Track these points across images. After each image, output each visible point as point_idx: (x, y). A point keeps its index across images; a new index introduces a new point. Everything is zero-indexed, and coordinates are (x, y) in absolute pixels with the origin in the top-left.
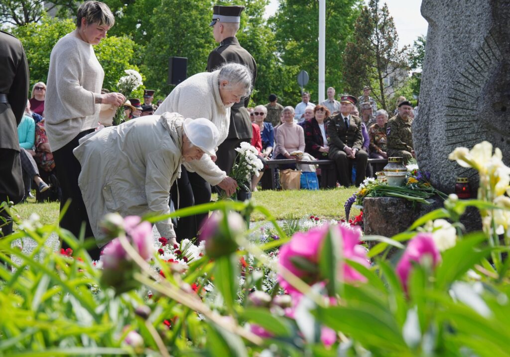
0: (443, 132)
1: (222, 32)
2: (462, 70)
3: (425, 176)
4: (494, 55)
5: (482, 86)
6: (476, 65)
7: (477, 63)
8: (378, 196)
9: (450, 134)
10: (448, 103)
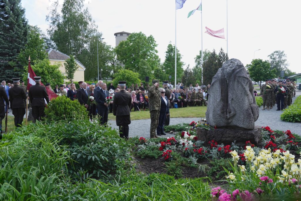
0: (212, 116)
2: (216, 105)
3: (208, 123)
4: (221, 103)
5: (219, 108)
7: (218, 104)
8: (200, 127)
10: (213, 111)
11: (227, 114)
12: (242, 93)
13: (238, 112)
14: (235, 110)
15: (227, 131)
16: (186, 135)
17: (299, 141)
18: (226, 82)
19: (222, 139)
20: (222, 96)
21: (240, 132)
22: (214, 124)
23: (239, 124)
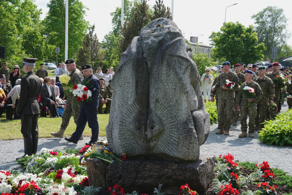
0: (118, 134)
1: (27, 69)
2: (125, 112)
3: (110, 149)
4: (136, 108)
5: (132, 118)
6: (130, 111)
7: (130, 110)
8: (93, 158)
9: (120, 135)
10: (119, 123)
11: (146, 130)
12: (175, 89)
13: (168, 126)
14: (161, 122)
15: (147, 165)
16: (66, 176)
17: (280, 183)
18: (145, 65)
19: (137, 181)
20: (137, 93)
21: (171, 166)
22: (120, 151)
23: (169, 151)
